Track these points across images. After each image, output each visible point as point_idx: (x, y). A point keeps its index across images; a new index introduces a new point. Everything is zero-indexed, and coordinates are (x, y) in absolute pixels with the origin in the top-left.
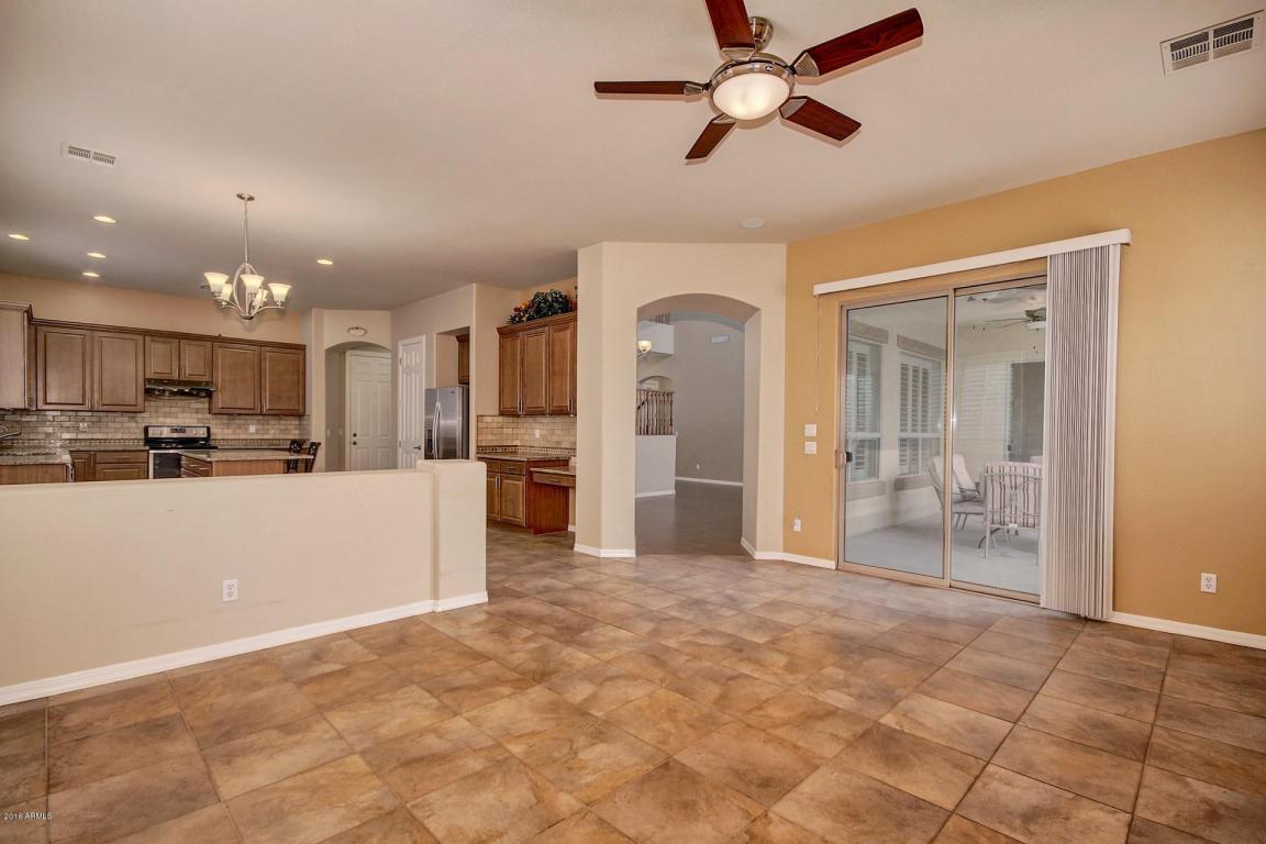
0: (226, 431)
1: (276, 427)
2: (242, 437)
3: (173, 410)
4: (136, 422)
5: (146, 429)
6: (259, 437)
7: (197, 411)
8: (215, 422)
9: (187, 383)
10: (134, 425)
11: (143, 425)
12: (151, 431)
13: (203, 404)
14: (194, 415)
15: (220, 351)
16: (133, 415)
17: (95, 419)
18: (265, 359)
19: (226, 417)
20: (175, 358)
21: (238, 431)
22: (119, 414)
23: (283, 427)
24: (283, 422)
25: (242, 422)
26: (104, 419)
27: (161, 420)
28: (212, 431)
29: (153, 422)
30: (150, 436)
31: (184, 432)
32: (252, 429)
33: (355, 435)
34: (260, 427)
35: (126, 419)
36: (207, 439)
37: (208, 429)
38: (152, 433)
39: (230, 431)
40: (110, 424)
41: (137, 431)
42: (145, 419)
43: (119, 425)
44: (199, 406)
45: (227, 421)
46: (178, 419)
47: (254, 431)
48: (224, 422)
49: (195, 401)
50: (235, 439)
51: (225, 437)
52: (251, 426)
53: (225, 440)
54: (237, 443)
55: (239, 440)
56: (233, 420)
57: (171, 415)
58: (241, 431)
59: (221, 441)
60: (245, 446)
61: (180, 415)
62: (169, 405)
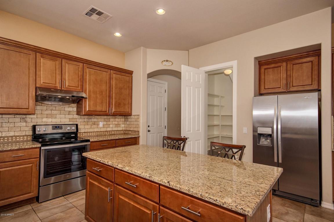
0: (87, 127)
1: (114, 123)
2: (96, 130)
3: (54, 112)
4: (26, 122)
5: (34, 127)
6: (104, 130)
7: (69, 113)
8: (81, 120)
9: (67, 92)
10: (24, 124)
11: (32, 124)
12: (38, 129)
13: (73, 108)
14: (67, 116)
15: (88, 70)
16: (24, 116)
18: (113, 79)
20: (58, 72)
21: (93, 126)
22: (13, 116)
23: (116, 123)
24: (117, 120)
25: (95, 120)
27: (45, 120)
28: (79, 127)
29: (39, 121)
30: (37, 133)
31: (61, 128)
32: (101, 124)
33: (149, 126)
34: (105, 123)
35: (18, 120)
36: (76, 133)
37: (77, 125)
38: (40, 130)
39: (89, 127)
40: (4, 125)
41: (27, 129)
42: (32, 120)
43: (12, 125)
44: (70, 109)
45: (87, 119)
46: (56, 119)
47: (102, 126)
48: (85, 120)
49: (68, 106)
50: (92, 132)
51: (86, 131)
52: (100, 122)
53: (86, 132)
54: (93, 135)
55: (94, 132)
56: (90, 119)
57: (52, 116)
58: (95, 126)
59: (84, 134)
60: (97, 136)
61: (58, 116)
62: (51, 109)
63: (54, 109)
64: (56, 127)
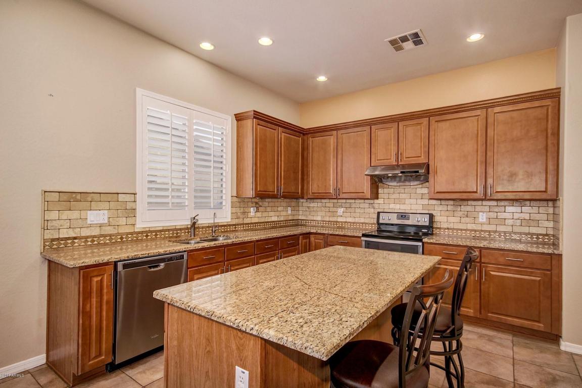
0: (452, 219)
2: (470, 227)
3: (402, 196)
5: (379, 215)
6: (491, 228)
7: (423, 197)
8: (441, 208)
10: (372, 210)
11: (377, 211)
12: (382, 217)
15: (437, 125)
16: (373, 201)
17: (348, 205)
18: (492, 124)
19: (451, 202)
21: (463, 220)
23: (527, 217)
24: (526, 209)
25: (469, 208)
26: (353, 205)
28: (437, 219)
29: (386, 208)
30: (381, 221)
31: (408, 218)
32: (482, 218)
34: (492, 215)
35: (367, 205)
36: (430, 227)
37: (431, 217)
38: (384, 219)
39: (457, 219)
41: (374, 216)
42: (380, 205)
44: (425, 191)
45: (452, 207)
46: (405, 205)
47: (485, 220)
48: (450, 208)
49: (421, 186)
50: (461, 230)
51: (451, 226)
52: (481, 214)
53: (451, 229)
54: (464, 234)
55: (466, 230)
56: (459, 207)
57: (400, 201)
58: (467, 220)
59: (446, 231)
60: (474, 239)
61: (407, 201)
62: (398, 192)
63: (403, 191)
64: (402, 216)
